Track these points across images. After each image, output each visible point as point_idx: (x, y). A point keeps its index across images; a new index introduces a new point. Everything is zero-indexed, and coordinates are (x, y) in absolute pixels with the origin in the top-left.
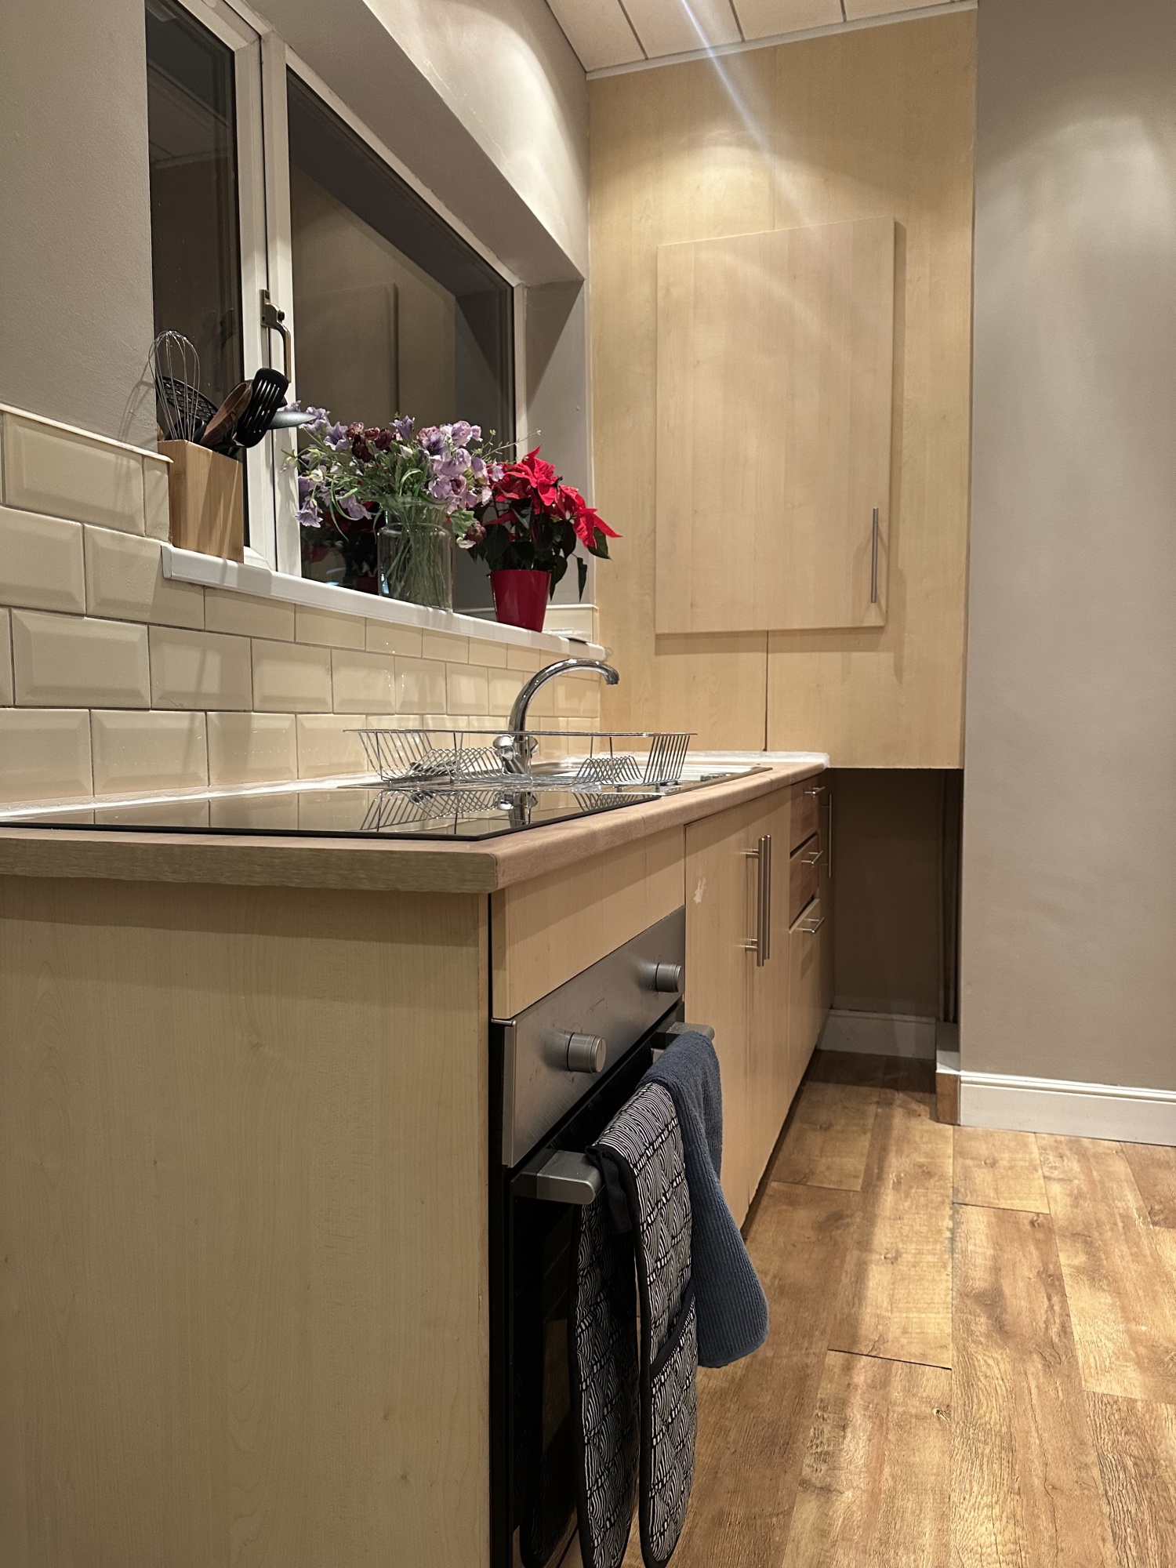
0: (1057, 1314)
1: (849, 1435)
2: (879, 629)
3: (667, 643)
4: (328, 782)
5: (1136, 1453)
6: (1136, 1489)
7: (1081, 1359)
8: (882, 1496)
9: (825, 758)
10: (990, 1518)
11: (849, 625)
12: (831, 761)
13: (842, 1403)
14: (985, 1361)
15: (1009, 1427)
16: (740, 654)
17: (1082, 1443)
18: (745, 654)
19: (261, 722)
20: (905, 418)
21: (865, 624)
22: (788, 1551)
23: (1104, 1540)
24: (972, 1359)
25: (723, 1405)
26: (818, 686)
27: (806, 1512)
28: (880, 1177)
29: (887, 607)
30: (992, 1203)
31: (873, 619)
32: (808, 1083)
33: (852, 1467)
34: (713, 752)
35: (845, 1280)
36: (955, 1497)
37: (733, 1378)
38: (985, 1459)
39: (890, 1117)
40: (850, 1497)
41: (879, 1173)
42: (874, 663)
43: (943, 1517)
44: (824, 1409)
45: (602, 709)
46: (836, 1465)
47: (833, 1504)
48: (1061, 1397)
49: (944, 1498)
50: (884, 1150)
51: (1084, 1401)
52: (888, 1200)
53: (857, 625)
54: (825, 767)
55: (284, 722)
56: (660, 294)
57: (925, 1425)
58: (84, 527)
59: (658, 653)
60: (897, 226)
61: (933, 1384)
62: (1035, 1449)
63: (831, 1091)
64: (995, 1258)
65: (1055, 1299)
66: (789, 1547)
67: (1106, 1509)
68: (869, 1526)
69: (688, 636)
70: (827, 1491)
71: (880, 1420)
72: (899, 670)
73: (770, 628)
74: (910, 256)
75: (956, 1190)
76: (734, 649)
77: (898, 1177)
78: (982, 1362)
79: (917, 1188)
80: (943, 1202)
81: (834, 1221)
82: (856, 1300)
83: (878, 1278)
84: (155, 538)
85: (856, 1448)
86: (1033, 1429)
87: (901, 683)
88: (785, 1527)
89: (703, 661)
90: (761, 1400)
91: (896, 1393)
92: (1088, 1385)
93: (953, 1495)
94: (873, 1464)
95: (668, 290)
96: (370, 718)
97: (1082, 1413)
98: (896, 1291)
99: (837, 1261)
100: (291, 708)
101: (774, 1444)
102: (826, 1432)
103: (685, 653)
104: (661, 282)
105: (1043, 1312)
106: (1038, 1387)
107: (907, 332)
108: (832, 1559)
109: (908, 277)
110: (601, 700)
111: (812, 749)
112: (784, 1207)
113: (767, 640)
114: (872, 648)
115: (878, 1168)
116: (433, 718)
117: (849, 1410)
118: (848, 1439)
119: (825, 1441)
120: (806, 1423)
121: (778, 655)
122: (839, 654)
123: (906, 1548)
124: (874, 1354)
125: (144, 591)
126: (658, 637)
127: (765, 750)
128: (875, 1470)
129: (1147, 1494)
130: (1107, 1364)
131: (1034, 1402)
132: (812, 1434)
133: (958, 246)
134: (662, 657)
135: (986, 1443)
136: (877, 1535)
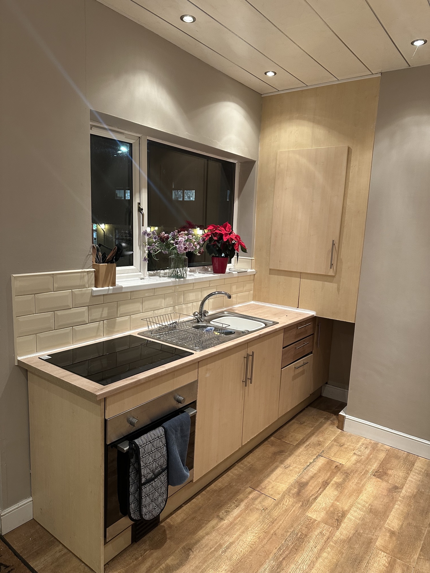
0: (318, 493)
1: (237, 508)
2: (334, 277)
3: (273, 272)
4: (140, 329)
5: (304, 532)
6: (295, 540)
7: (313, 506)
8: (233, 524)
9: (315, 313)
10: (254, 536)
11: (324, 274)
12: (317, 314)
13: (242, 500)
14: (286, 500)
15: (277, 518)
16: (293, 278)
17: (292, 526)
18: (294, 278)
19: (118, 320)
20: (347, 211)
21: (329, 274)
22: (203, 529)
23: (276, 548)
24: (284, 499)
25: (213, 494)
26: (314, 291)
27: (213, 522)
28: (304, 443)
29: (336, 270)
30: (330, 458)
31: (331, 273)
32: (309, 407)
33: (231, 516)
34: (283, 306)
35: (269, 470)
36: (249, 529)
37: (221, 488)
38: (265, 523)
39: (325, 423)
40: (226, 522)
41: (305, 441)
42: (331, 286)
43: (243, 532)
44: (236, 501)
45: (254, 288)
46: (229, 514)
47: (221, 522)
48: (298, 514)
49: (247, 528)
50: (313, 434)
51: (303, 517)
52: (301, 449)
53: (327, 274)
54: (314, 316)
55: (127, 318)
56: (277, 166)
57: (257, 511)
58: (72, 291)
59: (270, 274)
60: (349, 148)
61: (269, 502)
62: (279, 524)
63: (313, 411)
64: (315, 474)
65: (321, 489)
66: (204, 528)
67: (283, 542)
68: (225, 529)
69: (278, 270)
70: (222, 519)
71: (247, 507)
72: (338, 290)
73: (302, 271)
74: (353, 158)
75: (323, 451)
76: (291, 276)
77: (310, 444)
78: (285, 500)
79: (312, 448)
80: (315, 454)
81: (281, 452)
82: (267, 476)
83: (279, 471)
84: (91, 287)
85: (236, 512)
86: (283, 520)
87: (339, 294)
88: (207, 524)
89: (282, 278)
90: (223, 495)
91: (257, 502)
92: (308, 514)
93: (250, 528)
94: (237, 517)
95: (279, 165)
96: (155, 311)
97: (299, 520)
98: (280, 476)
99: (271, 464)
100: (129, 314)
101: (218, 506)
102: (232, 506)
103: (277, 275)
104: (278, 163)
105: (315, 492)
106: (294, 510)
107: (350, 183)
108: (211, 533)
109: (351, 165)
110: (254, 285)
111: (311, 310)
112: (269, 446)
113: (301, 275)
114: (331, 282)
115: (306, 440)
116: (178, 306)
117: (242, 503)
118: (236, 509)
119: (230, 508)
120: (229, 503)
121: (304, 280)
122: (321, 282)
123: (229, 536)
124: (260, 491)
125: (87, 300)
126: (270, 269)
127: (298, 308)
128: (236, 518)
129: (297, 542)
130: (318, 510)
131: (290, 513)
132: (229, 506)
133: (368, 156)
134: (271, 276)
135: (268, 519)
136: (225, 531)
